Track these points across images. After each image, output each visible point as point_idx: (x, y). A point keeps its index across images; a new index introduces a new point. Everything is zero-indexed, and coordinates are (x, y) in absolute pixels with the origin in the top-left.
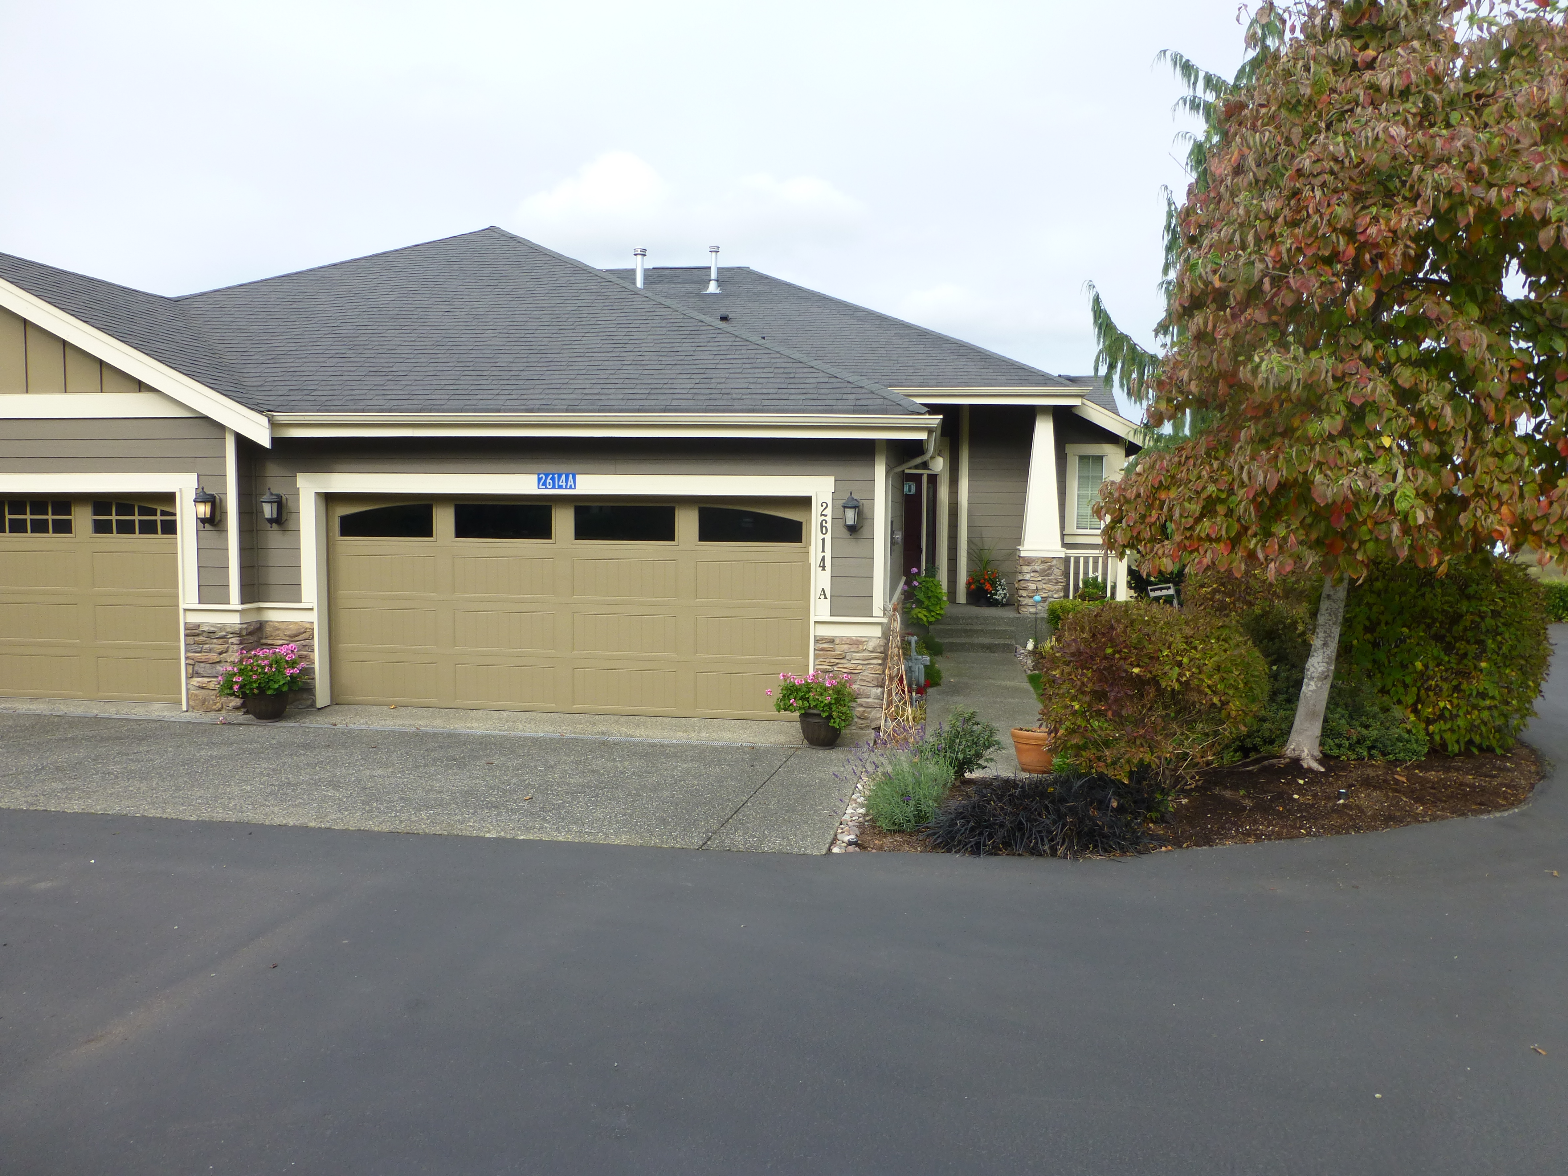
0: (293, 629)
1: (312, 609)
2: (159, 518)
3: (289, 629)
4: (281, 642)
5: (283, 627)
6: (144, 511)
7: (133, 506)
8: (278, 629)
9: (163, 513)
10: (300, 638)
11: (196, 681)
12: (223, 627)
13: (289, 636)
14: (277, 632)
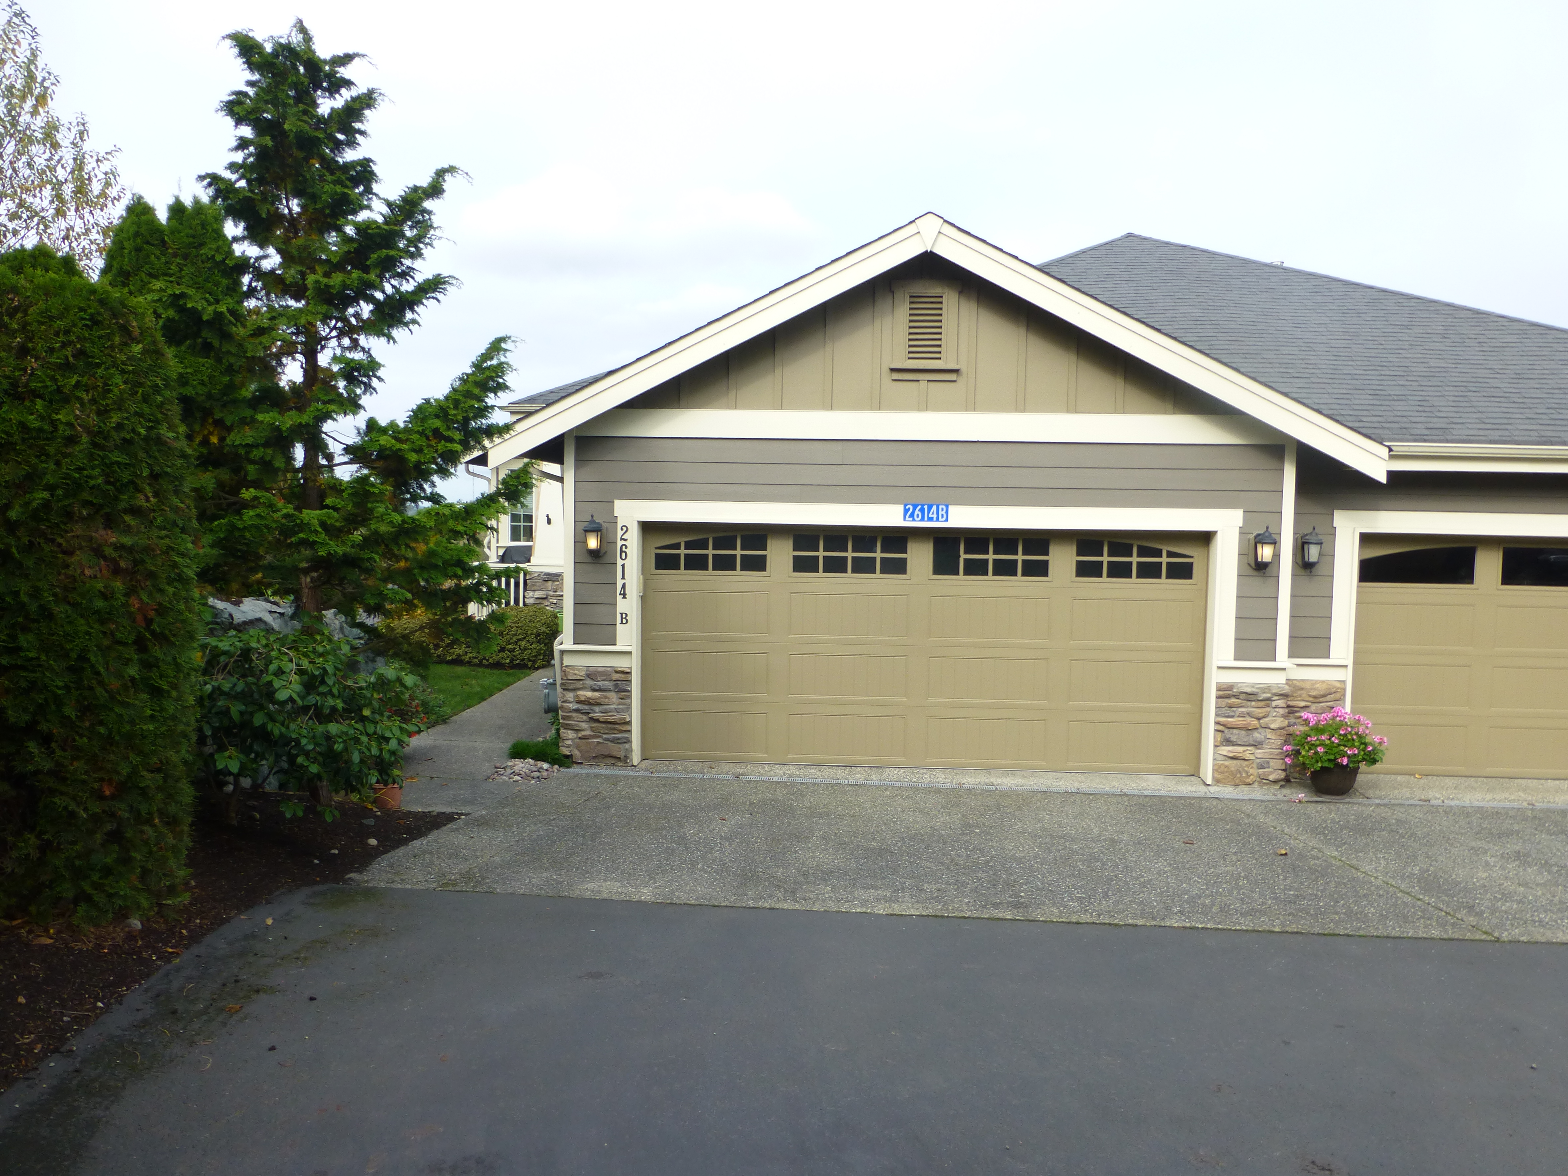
0: (1321, 689)
1: (1346, 666)
2: (1164, 560)
3: (1315, 689)
4: (1303, 704)
5: (1307, 686)
6: (1143, 552)
7: (1131, 546)
8: (1302, 689)
9: (1170, 554)
10: (1329, 698)
11: (1226, 750)
12: (1267, 688)
13: (1315, 697)
14: (1299, 692)
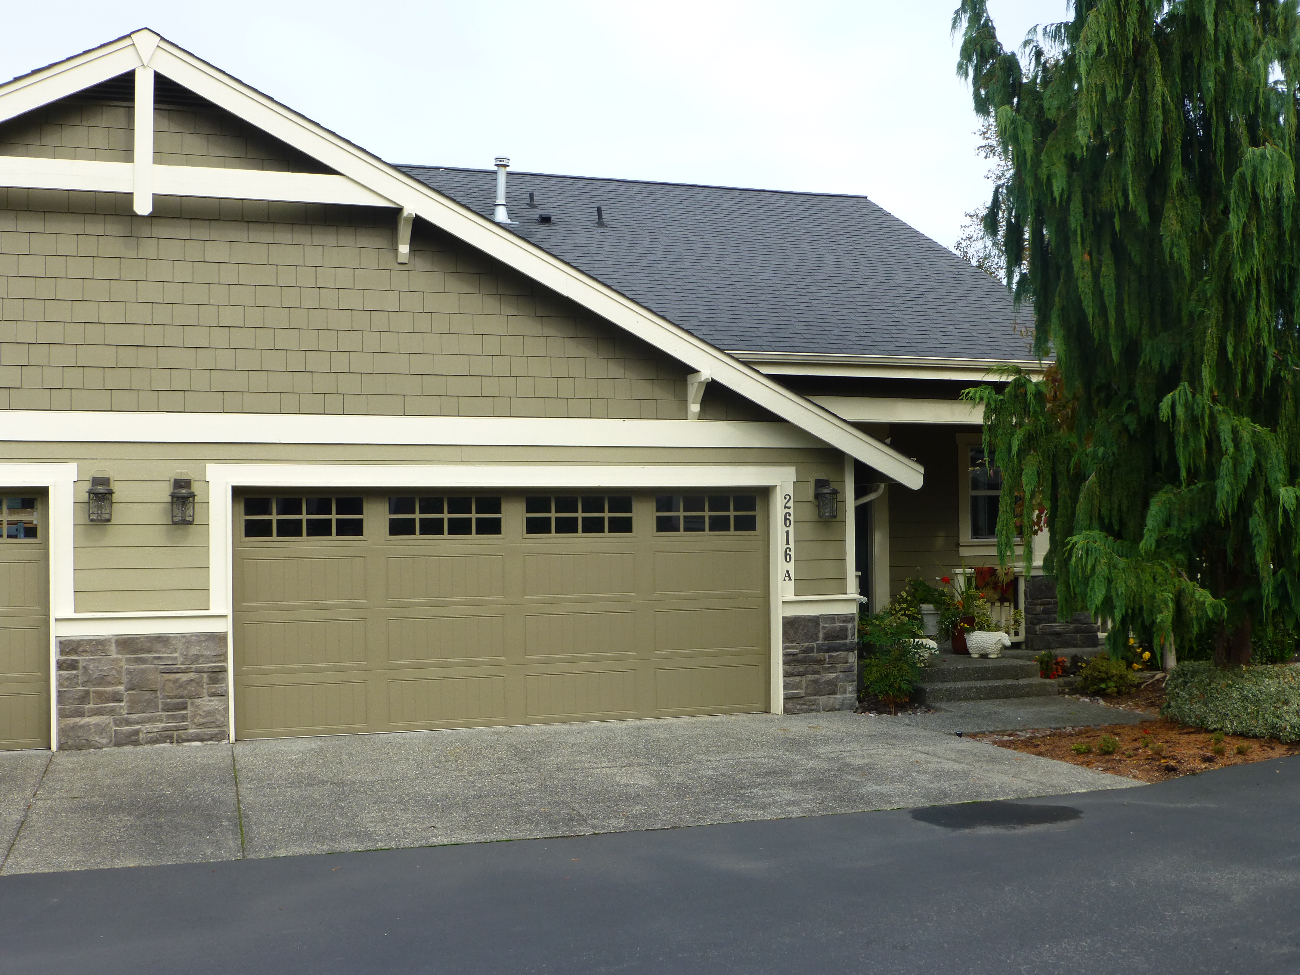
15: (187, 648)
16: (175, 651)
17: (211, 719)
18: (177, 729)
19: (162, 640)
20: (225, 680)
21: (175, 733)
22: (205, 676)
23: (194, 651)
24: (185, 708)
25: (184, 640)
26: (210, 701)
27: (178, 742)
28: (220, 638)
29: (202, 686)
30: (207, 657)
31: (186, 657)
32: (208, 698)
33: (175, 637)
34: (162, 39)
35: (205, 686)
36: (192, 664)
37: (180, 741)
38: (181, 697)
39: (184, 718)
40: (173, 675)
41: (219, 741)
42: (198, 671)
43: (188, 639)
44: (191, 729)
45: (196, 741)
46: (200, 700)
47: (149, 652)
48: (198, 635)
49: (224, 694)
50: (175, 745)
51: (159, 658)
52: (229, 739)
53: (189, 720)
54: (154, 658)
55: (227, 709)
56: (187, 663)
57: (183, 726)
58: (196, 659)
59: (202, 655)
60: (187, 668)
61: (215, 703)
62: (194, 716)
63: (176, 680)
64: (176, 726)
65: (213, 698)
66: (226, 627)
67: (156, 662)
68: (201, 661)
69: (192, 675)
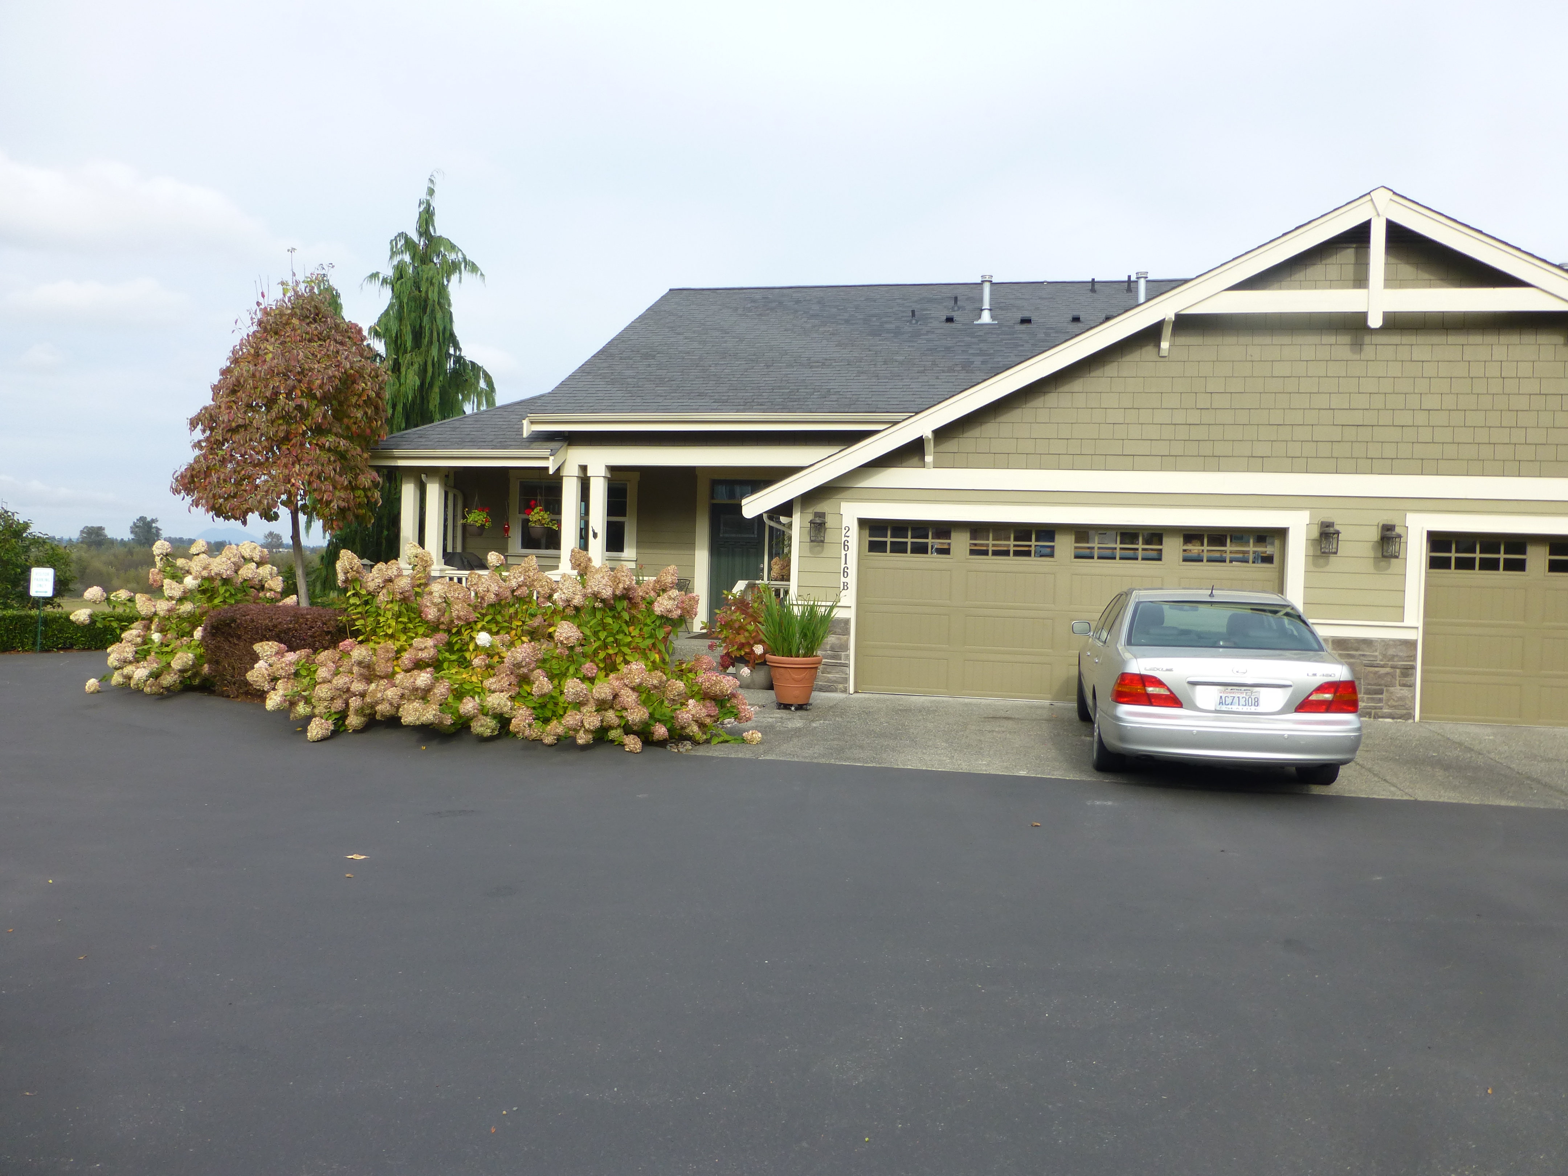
15: (1386, 649)
16: (1376, 651)
17: (1401, 703)
18: (1376, 708)
19: (1367, 642)
20: (1414, 675)
21: (1373, 711)
22: (1398, 671)
23: (1391, 652)
24: (1382, 693)
25: (1383, 644)
26: (1401, 690)
27: (1375, 718)
28: (1412, 644)
29: (1395, 679)
30: (1401, 657)
31: (1384, 656)
32: (1399, 688)
33: (1377, 641)
34: (1394, 193)
35: (1398, 678)
36: (1388, 661)
37: (1377, 716)
38: (1379, 685)
39: (1380, 700)
40: (1373, 668)
41: (1406, 720)
42: (1393, 667)
43: (1387, 643)
44: (1385, 709)
45: (1389, 718)
46: (1393, 688)
47: (1357, 650)
48: (1394, 641)
49: (1412, 686)
50: (1372, 719)
51: (1363, 655)
52: (1414, 719)
53: (1384, 702)
54: (1360, 655)
55: (1414, 697)
56: (1385, 660)
57: (1380, 706)
58: (1393, 657)
59: (1397, 655)
60: (1385, 664)
61: (1405, 692)
62: (1388, 700)
63: (1376, 673)
64: (1374, 706)
65: (1404, 688)
66: (1417, 636)
67: (1362, 658)
68: (1396, 659)
69: (1388, 670)
